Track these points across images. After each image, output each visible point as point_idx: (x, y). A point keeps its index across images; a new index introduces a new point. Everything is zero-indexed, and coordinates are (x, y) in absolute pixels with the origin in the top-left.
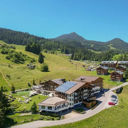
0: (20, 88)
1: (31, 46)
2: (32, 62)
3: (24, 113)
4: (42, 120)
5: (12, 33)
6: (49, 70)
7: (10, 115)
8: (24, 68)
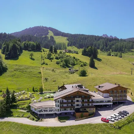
0: (50, 90)
1: (87, 50)
2: (82, 66)
3: (23, 109)
4: (28, 118)
5: (84, 38)
6: (87, 75)
7: (14, 109)
8: (66, 72)
